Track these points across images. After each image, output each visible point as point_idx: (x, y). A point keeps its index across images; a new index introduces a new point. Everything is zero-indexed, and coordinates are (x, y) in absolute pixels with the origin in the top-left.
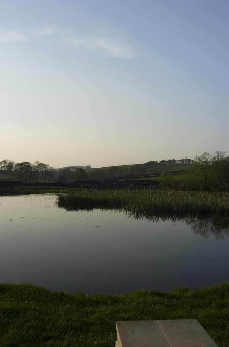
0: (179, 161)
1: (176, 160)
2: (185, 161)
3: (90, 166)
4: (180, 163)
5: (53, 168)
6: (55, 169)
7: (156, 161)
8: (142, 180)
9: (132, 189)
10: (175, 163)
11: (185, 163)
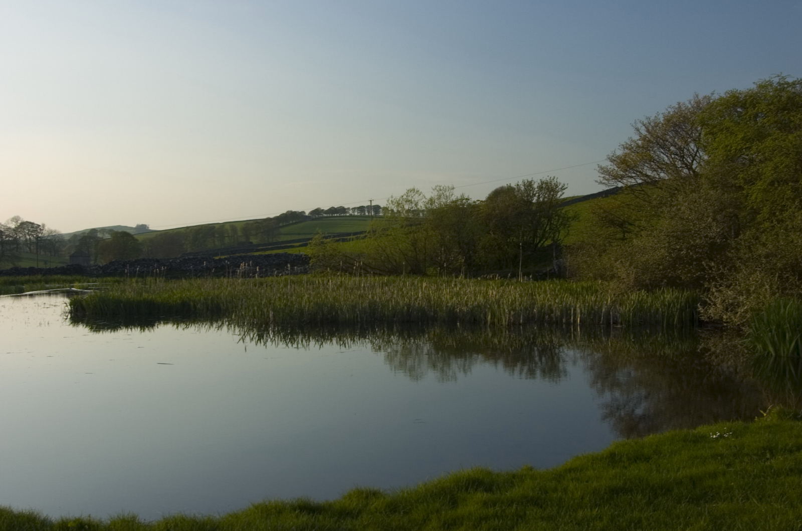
0: (354, 209)
1: (346, 207)
2: (366, 209)
3: (145, 225)
4: (356, 214)
5: (55, 231)
6: (62, 235)
7: (300, 211)
8: (268, 256)
9: (245, 275)
10: (344, 215)
11: (367, 214)
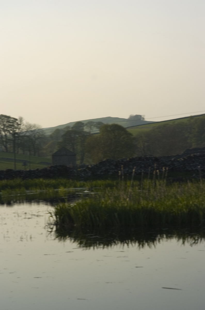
5: (34, 126)
6: (42, 130)
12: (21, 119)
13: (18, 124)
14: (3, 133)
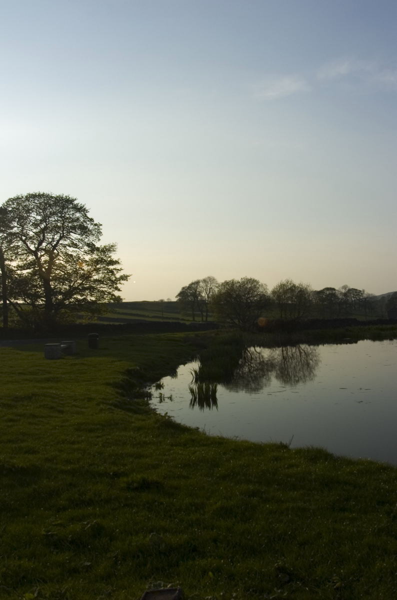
12: (364, 291)
13: (362, 294)
14: (353, 299)
